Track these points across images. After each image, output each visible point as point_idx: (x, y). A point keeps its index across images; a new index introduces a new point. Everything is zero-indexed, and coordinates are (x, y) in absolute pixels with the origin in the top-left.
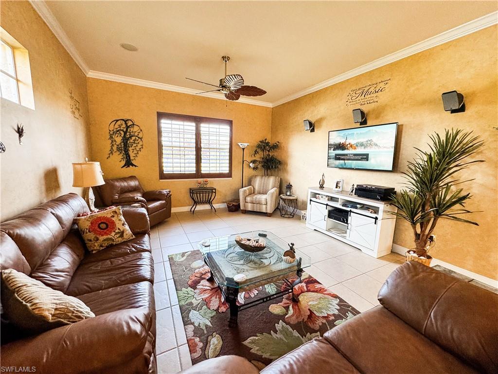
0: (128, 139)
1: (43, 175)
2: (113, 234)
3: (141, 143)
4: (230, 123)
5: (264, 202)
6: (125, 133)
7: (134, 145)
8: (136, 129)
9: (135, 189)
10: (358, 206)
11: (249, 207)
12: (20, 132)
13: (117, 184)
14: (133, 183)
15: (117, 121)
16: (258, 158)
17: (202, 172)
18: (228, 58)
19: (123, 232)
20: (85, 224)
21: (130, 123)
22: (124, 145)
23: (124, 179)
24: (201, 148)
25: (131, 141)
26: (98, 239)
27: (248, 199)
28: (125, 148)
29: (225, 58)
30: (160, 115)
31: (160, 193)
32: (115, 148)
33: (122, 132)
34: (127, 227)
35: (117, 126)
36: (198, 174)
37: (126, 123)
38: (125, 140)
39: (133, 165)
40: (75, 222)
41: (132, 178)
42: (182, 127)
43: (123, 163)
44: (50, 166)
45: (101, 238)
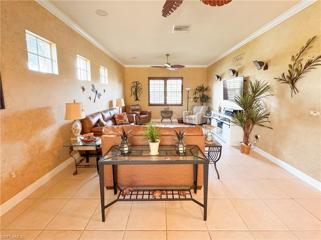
0: (137, 90)
1: (109, 102)
2: (123, 120)
3: (142, 91)
4: (182, 78)
5: (194, 119)
6: (136, 87)
7: (139, 92)
8: (140, 85)
9: (137, 110)
10: (227, 120)
11: (187, 121)
12: (104, 91)
13: (131, 107)
14: (137, 107)
15: (134, 82)
16: (197, 95)
17: (167, 103)
18: (169, 55)
19: (126, 120)
20: (116, 116)
21: (138, 83)
22: (136, 92)
23: (134, 106)
24: (167, 92)
25: (138, 90)
26: (119, 121)
27: (187, 117)
28: (136, 93)
29: (168, 55)
30: (150, 78)
31: (147, 112)
32: (132, 93)
33: (135, 87)
34: (127, 119)
35: (133, 84)
36: (165, 104)
37: (137, 83)
38: (136, 90)
39: (138, 100)
40: (114, 116)
41: (138, 105)
42: (159, 83)
43: (135, 99)
44: (110, 100)
45: (120, 121)
